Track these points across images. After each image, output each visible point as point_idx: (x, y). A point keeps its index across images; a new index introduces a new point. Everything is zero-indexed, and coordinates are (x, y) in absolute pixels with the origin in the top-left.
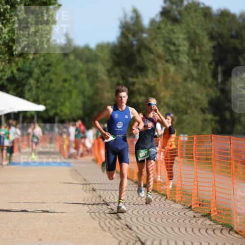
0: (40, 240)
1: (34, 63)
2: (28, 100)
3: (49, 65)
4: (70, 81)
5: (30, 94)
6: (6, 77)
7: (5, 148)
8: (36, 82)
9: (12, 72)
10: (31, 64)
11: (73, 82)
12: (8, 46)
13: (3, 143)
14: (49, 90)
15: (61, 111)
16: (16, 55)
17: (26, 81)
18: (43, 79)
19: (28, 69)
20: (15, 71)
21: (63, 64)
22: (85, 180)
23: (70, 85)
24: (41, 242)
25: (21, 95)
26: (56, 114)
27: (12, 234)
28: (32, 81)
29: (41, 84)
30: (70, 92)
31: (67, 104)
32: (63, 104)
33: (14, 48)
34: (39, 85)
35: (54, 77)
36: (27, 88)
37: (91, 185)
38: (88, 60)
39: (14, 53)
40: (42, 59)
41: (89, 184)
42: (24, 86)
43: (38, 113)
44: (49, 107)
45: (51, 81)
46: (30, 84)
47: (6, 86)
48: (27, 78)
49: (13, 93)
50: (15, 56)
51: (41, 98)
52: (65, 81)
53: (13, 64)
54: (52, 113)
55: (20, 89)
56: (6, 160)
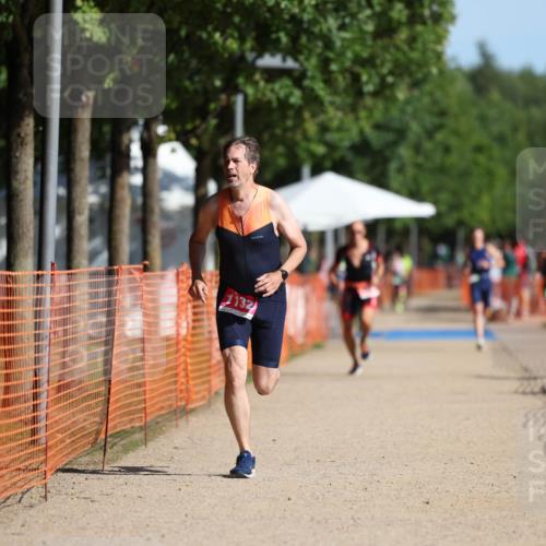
0: (427, 503)
1: (409, 109)
2: (398, 192)
3: (443, 114)
4: (490, 149)
5: (400, 178)
6: (346, 143)
8: (413, 153)
9: (361, 132)
10: (403, 111)
11: (496, 151)
12: (353, 74)
14: (442, 170)
15: (472, 215)
16: (368, 92)
18: (428, 145)
19: (397, 125)
20: (368, 130)
21: (474, 112)
22: (526, 370)
24: (428, 506)
25: (379, 180)
26: (460, 223)
27: (366, 489)
28: (404, 152)
29: (426, 159)
30: (490, 174)
31: (486, 200)
32: (476, 199)
33: (364, 78)
34: (420, 160)
35: (453, 142)
36: (393, 166)
37: (539, 381)
38: (529, 102)
39: (365, 89)
40: (426, 100)
41: (535, 378)
42: (386, 161)
43: (420, 221)
44: (444, 208)
45: (447, 150)
46: (400, 158)
47: (350, 164)
48: (395, 144)
50: (366, 96)
51: (425, 188)
52: (479, 149)
53: (363, 114)
54: (450, 221)
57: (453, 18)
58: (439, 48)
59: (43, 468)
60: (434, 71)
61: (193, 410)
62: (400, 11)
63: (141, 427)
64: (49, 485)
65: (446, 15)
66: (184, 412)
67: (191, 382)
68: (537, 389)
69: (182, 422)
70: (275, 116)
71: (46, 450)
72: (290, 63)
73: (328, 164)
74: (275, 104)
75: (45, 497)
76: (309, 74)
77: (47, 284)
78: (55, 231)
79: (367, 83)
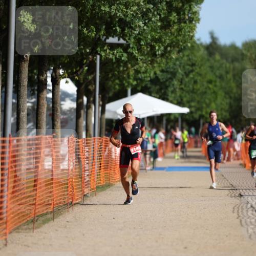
0: (186, 248)
2: (172, 102)
3: (193, 65)
4: (215, 82)
5: (173, 95)
6: (149, 79)
7: (148, 153)
8: (180, 83)
9: (155, 73)
10: (175, 64)
11: (218, 83)
12: (151, 46)
13: (146, 147)
14: (193, 91)
15: (207, 113)
16: (159, 54)
17: (170, 82)
18: (186, 79)
19: (172, 70)
20: (158, 72)
21: (208, 64)
22: (232, 185)
23: (215, 86)
24: (186, 250)
25: (164, 97)
26: (201, 116)
27: (157, 241)
28: (176, 82)
29: (185, 86)
30: (215, 93)
31: (213, 105)
32: (208, 105)
33: (157, 48)
34: (183, 86)
35: (198, 78)
36: (170, 89)
37: (238, 191)
38: (234, 60)
39: (157, 53)
40: (186, 58)
41: (237, 189)
42: (167, 87)
43: (182, 115)
44: (193, 109)
45: (195, 82)
46: (173, 85)
47: (150, 88)
48: (171, 79)
49: (156, 95)
50: (158, 56)
51: (185, 100)
52: (210, 82)
53: (156, 65)
54: (196, 116)
55: (163, 91)
56: (149, 165)
57: (198, 20)
58: (191, 34)
59: (5, 231)
60: (189, 45)
61: (75, 204)
62: (175, 16)
63: (51, 212)
64: (8, 239)
65: (195, 19)
66: (72, 204)
67: (75, 191)
68: (237, 195)
69: (70, 210)
70: (115, 66)
71: (6, 223)
72: (122, 41)
73: (139, 88)
74: (114, 60)
75: (6, 245)
76: (131, 46)
77: (7, 144)
78: (11, 120)
79: (158, 50)
